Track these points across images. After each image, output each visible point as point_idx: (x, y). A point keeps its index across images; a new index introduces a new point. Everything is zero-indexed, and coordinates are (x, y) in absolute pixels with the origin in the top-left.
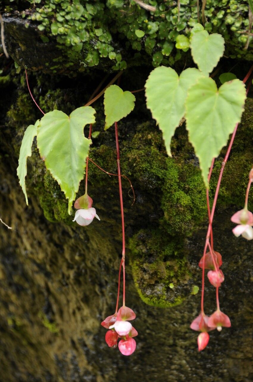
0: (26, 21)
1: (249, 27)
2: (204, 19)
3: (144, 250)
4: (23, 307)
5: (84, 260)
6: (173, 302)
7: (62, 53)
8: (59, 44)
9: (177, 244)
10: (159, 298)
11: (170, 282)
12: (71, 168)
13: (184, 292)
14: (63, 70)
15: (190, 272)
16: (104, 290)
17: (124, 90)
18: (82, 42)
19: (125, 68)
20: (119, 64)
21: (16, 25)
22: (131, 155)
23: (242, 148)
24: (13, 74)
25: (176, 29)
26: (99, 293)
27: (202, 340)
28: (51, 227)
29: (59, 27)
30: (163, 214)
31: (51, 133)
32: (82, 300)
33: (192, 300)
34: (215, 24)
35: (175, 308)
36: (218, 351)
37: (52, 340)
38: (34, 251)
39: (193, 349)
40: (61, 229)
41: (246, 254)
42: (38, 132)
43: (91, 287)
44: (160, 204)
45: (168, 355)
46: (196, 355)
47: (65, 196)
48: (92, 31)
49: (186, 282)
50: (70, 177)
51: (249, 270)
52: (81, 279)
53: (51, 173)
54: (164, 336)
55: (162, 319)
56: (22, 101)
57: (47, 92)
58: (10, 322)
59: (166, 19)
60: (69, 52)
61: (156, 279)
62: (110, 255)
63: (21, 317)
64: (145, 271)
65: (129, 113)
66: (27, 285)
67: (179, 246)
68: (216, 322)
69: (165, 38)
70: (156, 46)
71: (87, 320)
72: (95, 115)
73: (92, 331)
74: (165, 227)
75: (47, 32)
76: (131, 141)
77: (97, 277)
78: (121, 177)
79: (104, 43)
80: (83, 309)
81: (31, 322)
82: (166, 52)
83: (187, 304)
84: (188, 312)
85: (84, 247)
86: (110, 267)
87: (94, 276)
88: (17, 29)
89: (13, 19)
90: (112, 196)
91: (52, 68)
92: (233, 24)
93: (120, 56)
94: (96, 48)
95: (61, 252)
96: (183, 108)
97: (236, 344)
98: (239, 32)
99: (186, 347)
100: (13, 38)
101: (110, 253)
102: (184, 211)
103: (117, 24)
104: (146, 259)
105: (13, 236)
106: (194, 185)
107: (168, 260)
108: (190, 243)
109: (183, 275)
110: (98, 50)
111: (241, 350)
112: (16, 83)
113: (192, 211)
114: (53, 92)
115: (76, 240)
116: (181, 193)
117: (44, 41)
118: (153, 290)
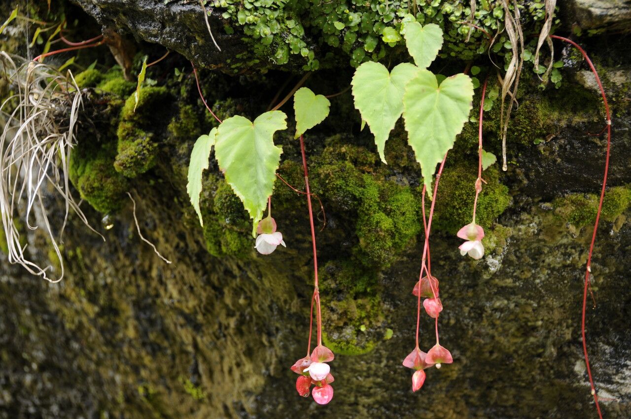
0: (208, 9)
1: (471, 16)
2: (417, 8)
3: (333, 286)
4: (159, 370)
5: (250, 304)
6: (364, 348)
7: (248, 47)
8: (246, 36)
9: (371, 278)
10: (348, 342)
11: (361, 324)
12: (257, 182)
13: (376, 336)
14: (245, 70)
15: (382, 313)
16: (273, 339)
17: (317, 93)
18: (272, 34)
19: (316, 69)
20: (311, 64)
21: (195, 14)
22: (324, 170)
23: (452, 162)
24: (170, 84)
25: (383, 19)
26: (266, 343)
27: (417, 379)
28: (208, 266)
29: (247, 16)
30: (358, 241)
31: (233, 142)
32: (244, 353)
33: (382, 348)
34: (429, 14)
35: (361, 357)
36: (405, 410)
37: (195, 408)
38: (183, 298)
39: (377, 409)
40: (222, 268)
41: (447, 292)
42: (216, 140)
43: (257, 337)
44: (354, 230)
45: (347, 416)
46: (380, 415)
47: (249, 214)
48: (284, 23)
49: (379, 324)
50: (255, 193)
51: (448, 311)
52: (244, 328)
53: (233, 188)
54: (345, 392)
55: (344, 372)
56: (186, 112)
57: (215, 102)
58: (141, 391)
59: (370, 8)
60: (256, 46)
61: (345, 320)
62: (285, 295)
63: (155, 383)
64: (332, 310)
65: (323, 119)
66: (166, 344)
67: (373, 281)
68: (434, 358)
69: (368, 31)
70: (357, 41)
71: (248, 377)
72: (286, 120)
73: (254, 390)
74: (359, 257)
75: (232, 21)
76: (321, 156)
77: (264, 325)
78: (311, 196)
79: (296, 37)
80: (244, 365)
81: (168, 388)
82: (369, 47)
83: (375, 353)
84: (376, 362)
85: (252, 288)
86: (285, 310)
87: (261, 323)
88: (196, 18)
89: (192, 7)
90: (296, 221)
91: (233, 66)
92: (452, 13)
93: (312, 54)
94: (287, 42)
95: (219, 296)
96: (401, 106)
97: (426, 401)
98: (459, 22)
99: (369, 405)
100: (189, 30)
101: (286, 292)
102: (384, 236)
103: (311, 16)
104: (334, 296)
105: (154, 283)
106: (397, 206)
107: (359, 298)
108: (385, 278)
109: (376, 315)
110: (289, 44)
111: (432, 409)
112: (175, 94)
113: (393, 236)
114: (222, 102)
115: (242, 279)
116: (381, 216)
117: (228, 33)
118: (340, 333)
